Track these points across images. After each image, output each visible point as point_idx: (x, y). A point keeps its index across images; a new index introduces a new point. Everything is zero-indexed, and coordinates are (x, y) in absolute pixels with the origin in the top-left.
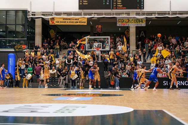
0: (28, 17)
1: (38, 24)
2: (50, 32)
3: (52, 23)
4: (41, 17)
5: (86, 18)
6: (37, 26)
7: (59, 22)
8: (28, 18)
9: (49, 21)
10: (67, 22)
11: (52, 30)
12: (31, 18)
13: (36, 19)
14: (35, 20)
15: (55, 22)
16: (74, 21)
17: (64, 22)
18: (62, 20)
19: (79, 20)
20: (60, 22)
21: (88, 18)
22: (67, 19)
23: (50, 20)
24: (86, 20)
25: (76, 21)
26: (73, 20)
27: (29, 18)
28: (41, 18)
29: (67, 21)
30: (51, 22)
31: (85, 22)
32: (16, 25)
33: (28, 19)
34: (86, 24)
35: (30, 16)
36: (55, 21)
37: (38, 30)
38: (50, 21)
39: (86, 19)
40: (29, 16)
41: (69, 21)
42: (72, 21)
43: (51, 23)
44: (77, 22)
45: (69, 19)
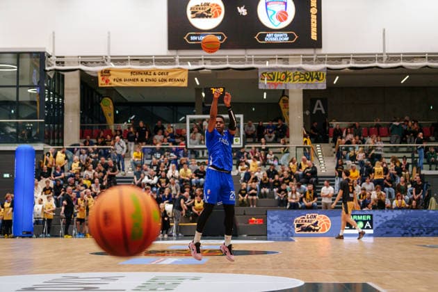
0: (47, 68)
1: (72, 84)
2: (101, 104)
3: (104, 82)
4: (80, 69)
5: (185, 70)
6: (69, 89)
7: (120, 80)
8: (47, 71)
9: (97, 78)
10: (140, 79)
11: (107, 98)
12: (55, 70)
13: (65, 74)
14: (63, 76)
15: (112, 81)
16: (158, 77)
17: (134, 80)
18: (129, 76)
19: (170, 74)
20: (123, 80)
21: (189, 70)
22: (139, 73)
23: (99, 75)
24: (185, 76)
25: (161, 77)
26: (155, 74)
27: (50, 70)
28: (78, 71)
29: (139, 77)
30: (103, 79)
31: (183, 81)
32: (18, 87)
33: (48, 73)
34: (185, 84)
35: (52, 65)
36: (111, 79)
37: (72, 98)
38: (100, 78)
39: (187, 73)
40: (49, 66)
41: (144, 77)
42: (152, 77)
43: (101, 83)
44: (165, 80)
45: (146, 73)
